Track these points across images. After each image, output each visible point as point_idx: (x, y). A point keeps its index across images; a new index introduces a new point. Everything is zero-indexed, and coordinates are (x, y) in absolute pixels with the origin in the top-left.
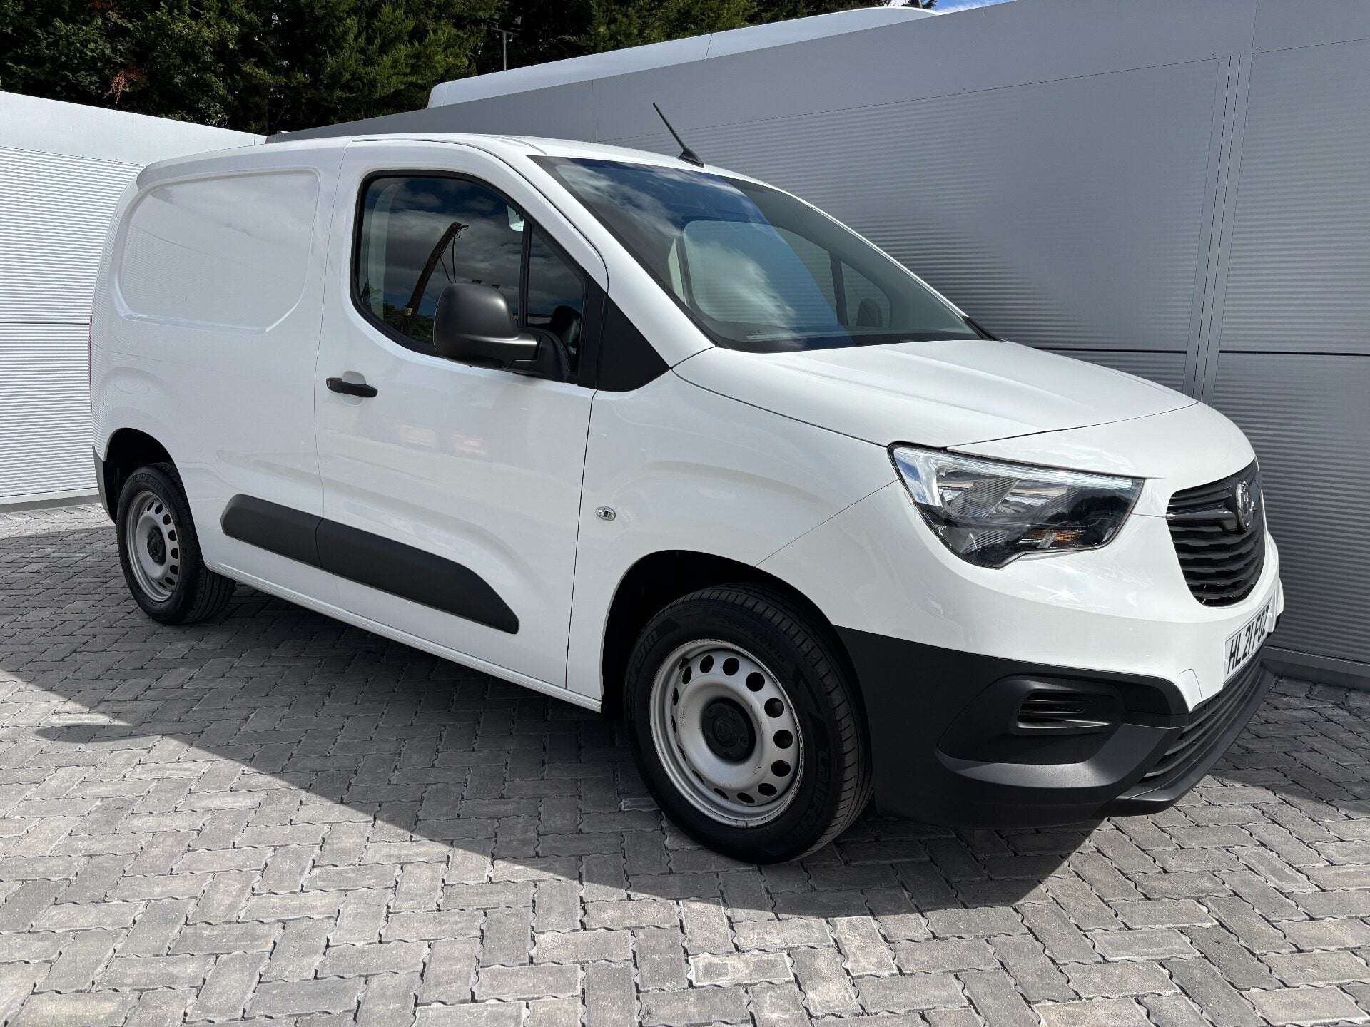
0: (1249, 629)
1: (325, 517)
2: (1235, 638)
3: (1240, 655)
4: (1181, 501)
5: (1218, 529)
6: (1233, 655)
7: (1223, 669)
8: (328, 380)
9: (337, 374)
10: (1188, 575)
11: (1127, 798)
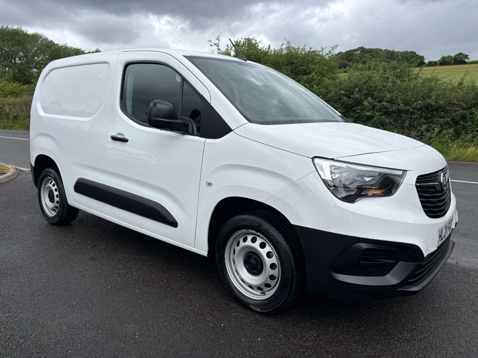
0: (446, 227)
1: (110, 186)
2: (441, 230)
3: (443, 236)
4: (421, 179)
5: (434, 190)
6: (440, 236)
7: (437, 242)
8: (111, 136)
9: (114, 134)
10: (423, 207)
11: (401, 289)
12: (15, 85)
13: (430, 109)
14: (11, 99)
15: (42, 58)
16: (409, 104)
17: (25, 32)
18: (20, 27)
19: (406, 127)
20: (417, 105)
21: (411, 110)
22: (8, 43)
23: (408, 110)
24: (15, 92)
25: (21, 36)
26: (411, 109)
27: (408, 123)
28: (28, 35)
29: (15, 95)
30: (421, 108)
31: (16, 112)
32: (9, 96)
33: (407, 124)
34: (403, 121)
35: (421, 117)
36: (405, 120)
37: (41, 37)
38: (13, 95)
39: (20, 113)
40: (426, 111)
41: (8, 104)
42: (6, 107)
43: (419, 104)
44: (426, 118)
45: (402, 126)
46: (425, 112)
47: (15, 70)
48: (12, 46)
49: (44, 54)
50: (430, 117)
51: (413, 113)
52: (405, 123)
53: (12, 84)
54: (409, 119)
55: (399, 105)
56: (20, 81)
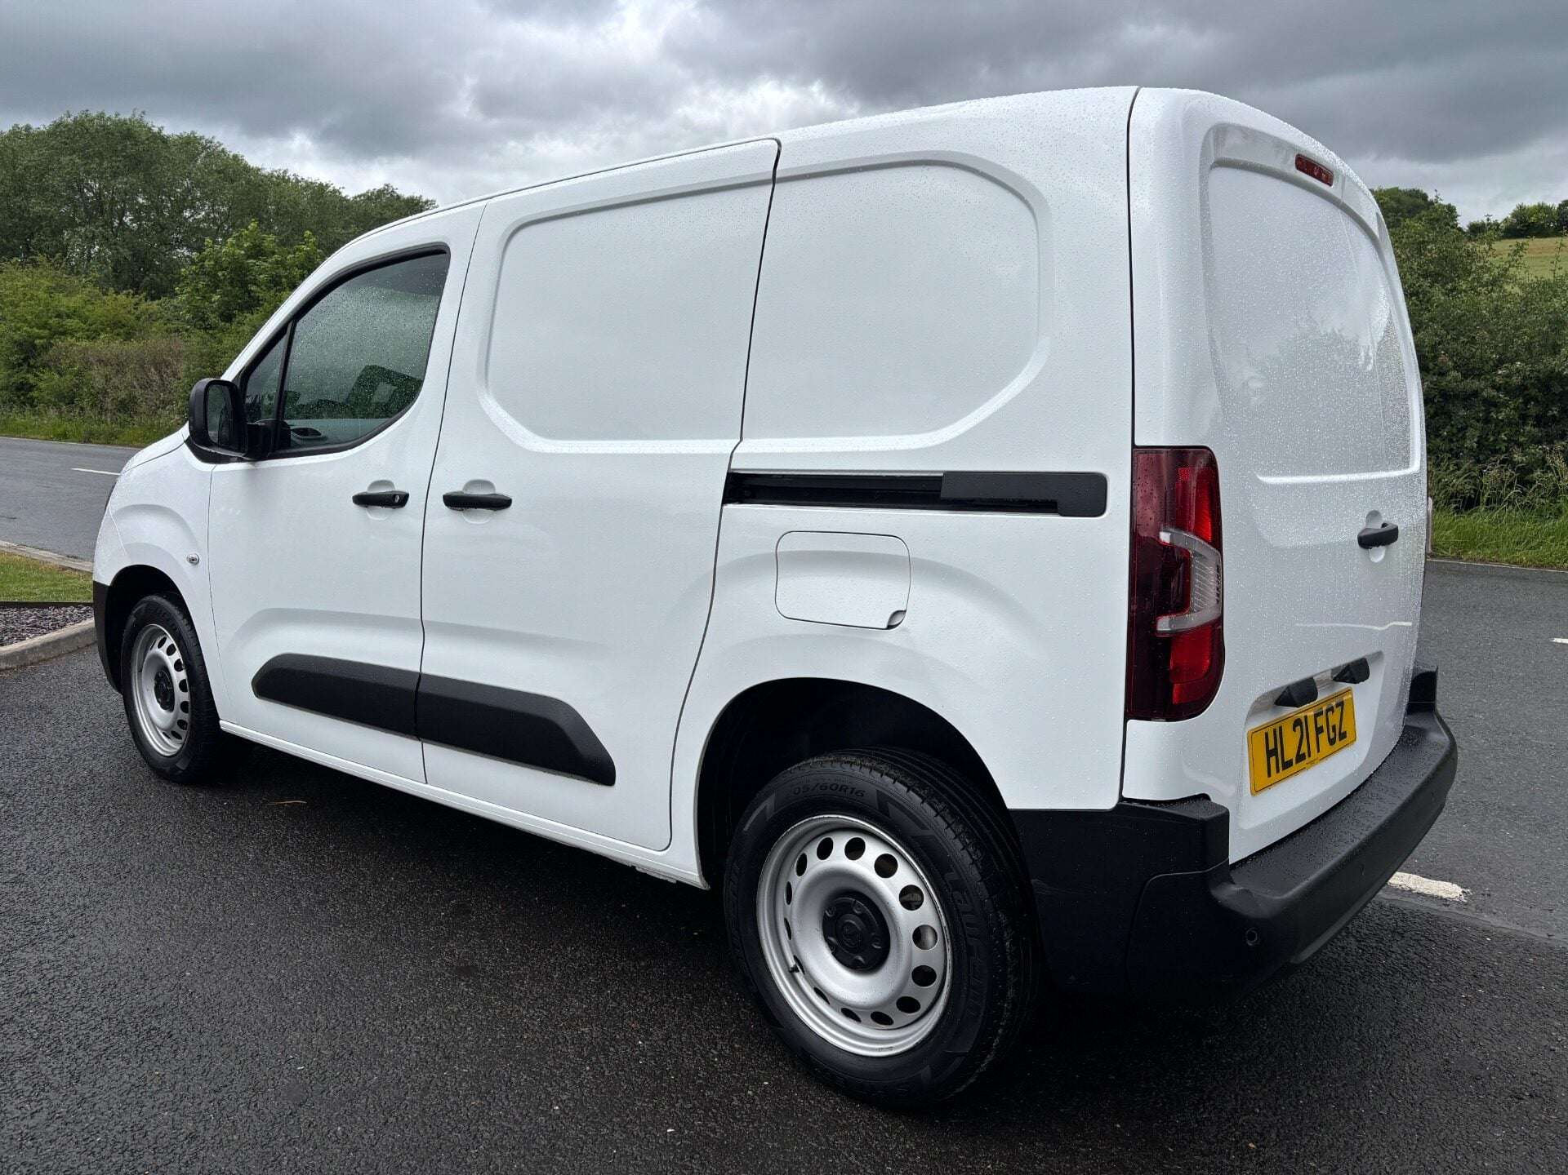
12: (121, 302)
13: (1557, 389)
14: (109, 346)
15: (208, 214)
16: (1476, 372)
17: (156, 130)
18: (138, 113)
19: (1466, 451)
20: (1508, 376)
21: (1489, 393)
22: (101, 164)
23: (1476, 394)
24: (124, 322)
25: (143, 144)
26: (1490, 390)
27: (1476, 440)
28: (164, 140)
29: (122, 331)
30: (1522, 388)
31: (126, 387)
32: (102, 337)
33: (1471, 443)
34: (1455, 431)
35: (1524, 418)
36: (1464, 429)
37: (204, 148)
38: (116, 331)
39: (141, 391)
40: (1540, 396)
41: (100, 361)
42: (93, 373)
43: (1518, 371)
44: (1540, 421)
45: (1451, 450)
46: (1537, 402)
47: (121, 250)
48: (115, 175)
49: (215, 199)
50: (1554, 416)
51: (1491, 404)
52: (1464, 438)
53: (114, 295)
54: (1479, 425)
55: (1442, 374)
56: (136, 286)
